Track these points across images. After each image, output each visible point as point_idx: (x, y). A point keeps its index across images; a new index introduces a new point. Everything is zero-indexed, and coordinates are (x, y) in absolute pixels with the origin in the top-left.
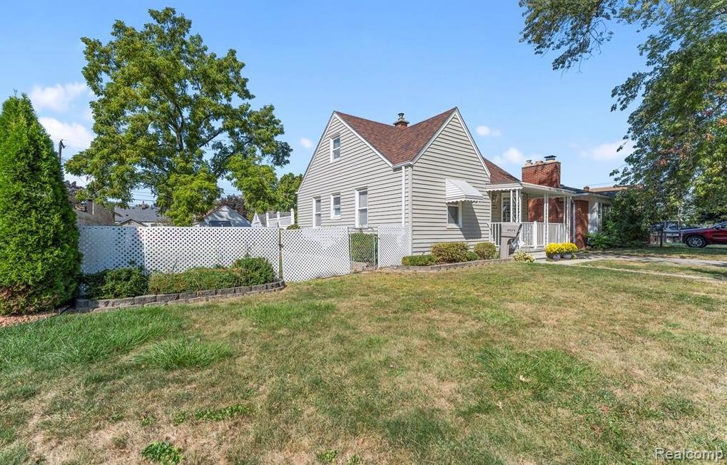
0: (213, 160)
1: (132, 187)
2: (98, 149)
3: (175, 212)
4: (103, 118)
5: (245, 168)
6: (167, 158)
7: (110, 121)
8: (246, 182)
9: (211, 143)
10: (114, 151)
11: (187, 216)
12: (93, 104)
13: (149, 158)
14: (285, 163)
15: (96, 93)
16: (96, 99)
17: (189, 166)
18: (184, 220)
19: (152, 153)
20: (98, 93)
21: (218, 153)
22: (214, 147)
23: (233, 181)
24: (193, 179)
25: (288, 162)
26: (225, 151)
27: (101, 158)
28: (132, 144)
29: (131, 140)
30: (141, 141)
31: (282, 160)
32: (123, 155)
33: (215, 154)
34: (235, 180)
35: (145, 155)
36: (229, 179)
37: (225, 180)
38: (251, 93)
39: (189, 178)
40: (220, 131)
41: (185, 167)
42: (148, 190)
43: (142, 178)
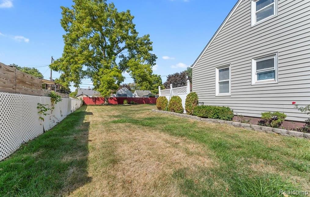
0: (119, 63)
1: (82, 78)
2: (65, 58)
3: (102, 89)
4: (68, 42)
5: (137, 65)
6: (98, 63)
7: (71, 44)
8: (137, 72)
9: (119, 55)
10: (72, 58)
11: (108, 91)
12: (64, 36)
13: (90, 62)
14: (154, 65)
15: (65, 30)
16: (65, 33)
17: (109, 65)
18: (106, 93)
19: (90, 59)
20: (66, 30)
21: (122, 60)
22: (120, 57)
23: (130, 73)
24: (110, 72)
25: (155, 64)
26: (125, 59)
27: (66, 62)
28: (81, 54)
29: (80, 52)
30: (85, 52)
31: (152, 63)
32: (77, 60)
33: (121, 61)
34: (131, 72)
35: (87, 59)
36: (128, 72)
37: (126, 72)
38: (137, 31)
39: (108, 71)
40: (123, 49)
41: (107, 66)
42: (90, 79)
43: (87, 73)
